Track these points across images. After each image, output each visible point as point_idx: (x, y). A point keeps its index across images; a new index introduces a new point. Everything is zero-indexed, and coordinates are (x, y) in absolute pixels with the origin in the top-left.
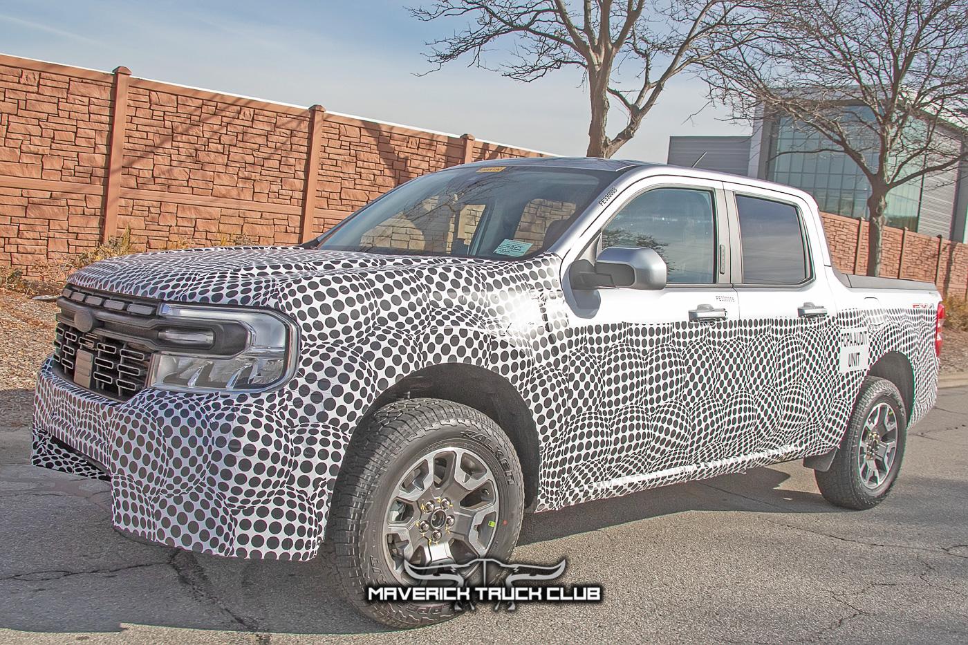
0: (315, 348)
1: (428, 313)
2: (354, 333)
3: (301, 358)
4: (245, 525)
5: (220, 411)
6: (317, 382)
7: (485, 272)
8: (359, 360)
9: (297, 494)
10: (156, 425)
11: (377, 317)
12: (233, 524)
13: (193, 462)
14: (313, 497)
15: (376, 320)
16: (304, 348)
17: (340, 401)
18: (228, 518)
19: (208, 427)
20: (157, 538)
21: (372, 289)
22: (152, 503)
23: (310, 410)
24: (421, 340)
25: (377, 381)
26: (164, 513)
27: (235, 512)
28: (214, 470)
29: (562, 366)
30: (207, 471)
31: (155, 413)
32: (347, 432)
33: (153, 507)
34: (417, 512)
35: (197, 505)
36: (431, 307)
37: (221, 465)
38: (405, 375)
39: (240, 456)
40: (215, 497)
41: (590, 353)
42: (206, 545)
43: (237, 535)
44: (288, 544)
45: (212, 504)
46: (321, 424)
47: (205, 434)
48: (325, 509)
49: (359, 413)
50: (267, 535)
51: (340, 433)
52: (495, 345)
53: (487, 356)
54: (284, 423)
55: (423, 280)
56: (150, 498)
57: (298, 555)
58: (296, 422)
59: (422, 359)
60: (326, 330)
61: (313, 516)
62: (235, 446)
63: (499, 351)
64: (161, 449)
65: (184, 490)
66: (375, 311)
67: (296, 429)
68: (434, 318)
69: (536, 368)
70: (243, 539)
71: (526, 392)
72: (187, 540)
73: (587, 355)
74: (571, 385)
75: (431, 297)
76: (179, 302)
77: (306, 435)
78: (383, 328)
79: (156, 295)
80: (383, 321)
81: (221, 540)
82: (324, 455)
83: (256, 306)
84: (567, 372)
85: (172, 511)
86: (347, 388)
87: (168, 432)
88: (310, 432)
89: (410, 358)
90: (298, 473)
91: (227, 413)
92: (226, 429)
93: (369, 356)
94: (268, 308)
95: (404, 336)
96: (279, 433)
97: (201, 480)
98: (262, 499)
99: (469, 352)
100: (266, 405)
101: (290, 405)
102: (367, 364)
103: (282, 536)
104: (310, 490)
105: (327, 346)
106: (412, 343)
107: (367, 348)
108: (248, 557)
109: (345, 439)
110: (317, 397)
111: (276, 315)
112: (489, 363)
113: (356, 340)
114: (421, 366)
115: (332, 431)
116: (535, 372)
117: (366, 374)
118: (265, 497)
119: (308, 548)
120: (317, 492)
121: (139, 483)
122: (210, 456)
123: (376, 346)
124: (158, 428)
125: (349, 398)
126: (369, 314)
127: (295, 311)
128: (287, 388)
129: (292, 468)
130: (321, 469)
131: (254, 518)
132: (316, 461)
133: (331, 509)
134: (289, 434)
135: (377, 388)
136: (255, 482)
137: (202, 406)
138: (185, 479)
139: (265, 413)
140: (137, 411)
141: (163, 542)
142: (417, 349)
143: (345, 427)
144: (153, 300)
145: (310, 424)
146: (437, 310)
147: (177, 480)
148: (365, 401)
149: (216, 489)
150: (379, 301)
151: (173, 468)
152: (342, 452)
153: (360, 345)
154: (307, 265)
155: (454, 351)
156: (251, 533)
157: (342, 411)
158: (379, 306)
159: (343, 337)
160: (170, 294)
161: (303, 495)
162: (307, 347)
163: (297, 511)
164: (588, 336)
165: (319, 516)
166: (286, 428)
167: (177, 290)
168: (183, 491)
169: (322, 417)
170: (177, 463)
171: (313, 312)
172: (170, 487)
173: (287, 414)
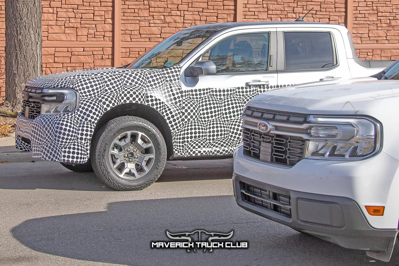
0: (84, 99)
1: (122, 87)
2: (96, 94)
3: (80, 102)
4: (65, 152)
5: (57, 119)
6: (85, 109)
7: (147, 73)
8: (97, 102)
9: (79, 143)
11: (104, 89)
12: (61, 152)
13: (51, 134)
14: (85, 143)
15: (104, 90)
16: (81, 99)
17: (91, 115)
18: (60, 150)
19: (54, 124)
20: (42, 158)
21: (104, 81)
22: (41, 148)
23: (83, 117)
24: (119, 95)
25: (104, 109)
26: (44, 150)
27: (62, 148)
28: (56, 136)
29: (178, 104)
30: (54, 136)
31: (41, 121)
32: (94, 124)
34: (123, 150)
35: (52, 147)
36: (124, 85)
37: (58, 134)
38: (113, 107)
39: (63, 131)
40: (56, 144)
41: (192, 99)
42: (54, 159)
43: (62, 155)
44: (77, 158)
45: (56, 146)
46: (86, 121)
47: (53, 126)
48: (88, 148)
49: (98, 118)
50: (71, 155)
51: (92, 124)
52: (148, 97)
53: (145, 100)
54: (75, 121)
55: (123, 77)
56: (40, 146)
57: (80, 161)
58: (79, 121)
59: (119, 101)
60: (88, 94)
61: (85, 149)
62: (61, 128)
63: (150, 99)
64: (43, 131)
65: (49, 143)
66: (104, 87)
67: (79, 123)
68: (124, 89)
69: (166, 105)
70: (64, 156)
71: (163, 113)
72: (49, 157)
73: (190, 100)
74: (184, 111)
75: (125, 82)
76: (48, 88)
77: (82, 125)
78: (106, 92)
79: (42, 87)
80: (106, 90)
81: (58, 157)
82: (87, 131)
83: (67, 88)
84: (181, 106)
85: (46, 149)
86: (94, 111)
87: (44, 126)
88: (83, 124)
89: (115, 101)
90: (79, 136)
91: (59, 119)
92: (59, 124)
93: (101, 101)
94: (70, 88)
95: (112, 95)
96: (74, 124)
97: (53, 139)
98: (69, 144)
99: (137, 99)
100: (70, 116)
101: (77, 116)
102: (100, 103)
103: (75, 155)
104: (83, 141)
105: (88, 98)
106: (115, 97)
107: (100, 99)
108: (66, 162)
109: (94, 126)
110: (85, 114)
111: (73, 90)
112: (146, 103)
113: (97, 96)
114: (119, 104)
115: (89, 124)
116: (165, 106)
117: (100, 106)
118: (70, 144)
119: (83, 159)
120: (86, 142)
121: (38, 142)
122: (55, 132)
123: (103, 98)
124: (42, 125)
125: (94, 114)
126: (102, 88)
127: (78, 88)
128: (76, 111)
129: (77, 135)
130: (86, 135)
131: (67, 150)
132: (85, 132)
133: (91, 147)
134: (77, 125)
135: (103, 111)
136: (67, 139)
137: (53, 118)
138: (49, 140)
139: (70, 119)
140: (37, 121)
141: (44, 159)
142: (117, 98)
143: (94, 122)
144: (42, 88)
145: (83, 121)
146: (126, 86)
147: (47, 140)
148: (100, 115)
149: (57, 142)
150: (105, 84)
151: (46, 137)
152: (93, 130)
153: (98, 98)
154: (89, 75)
155: (131, 99)
156: (67, 154)
157: (92, 117)
158: (105, 86)
159: (93, 96)
160: (46, 85)
161: (81, 143)
162: (82, 99)
163: (80, 148)
164: (191, 93)
165: (87, 150)
166: (76, 123)
167: (48, 85)
169: (86, 119)
170: (47, 135)
171: (83, 89)
172: (45, 142)
173: (76, 119)
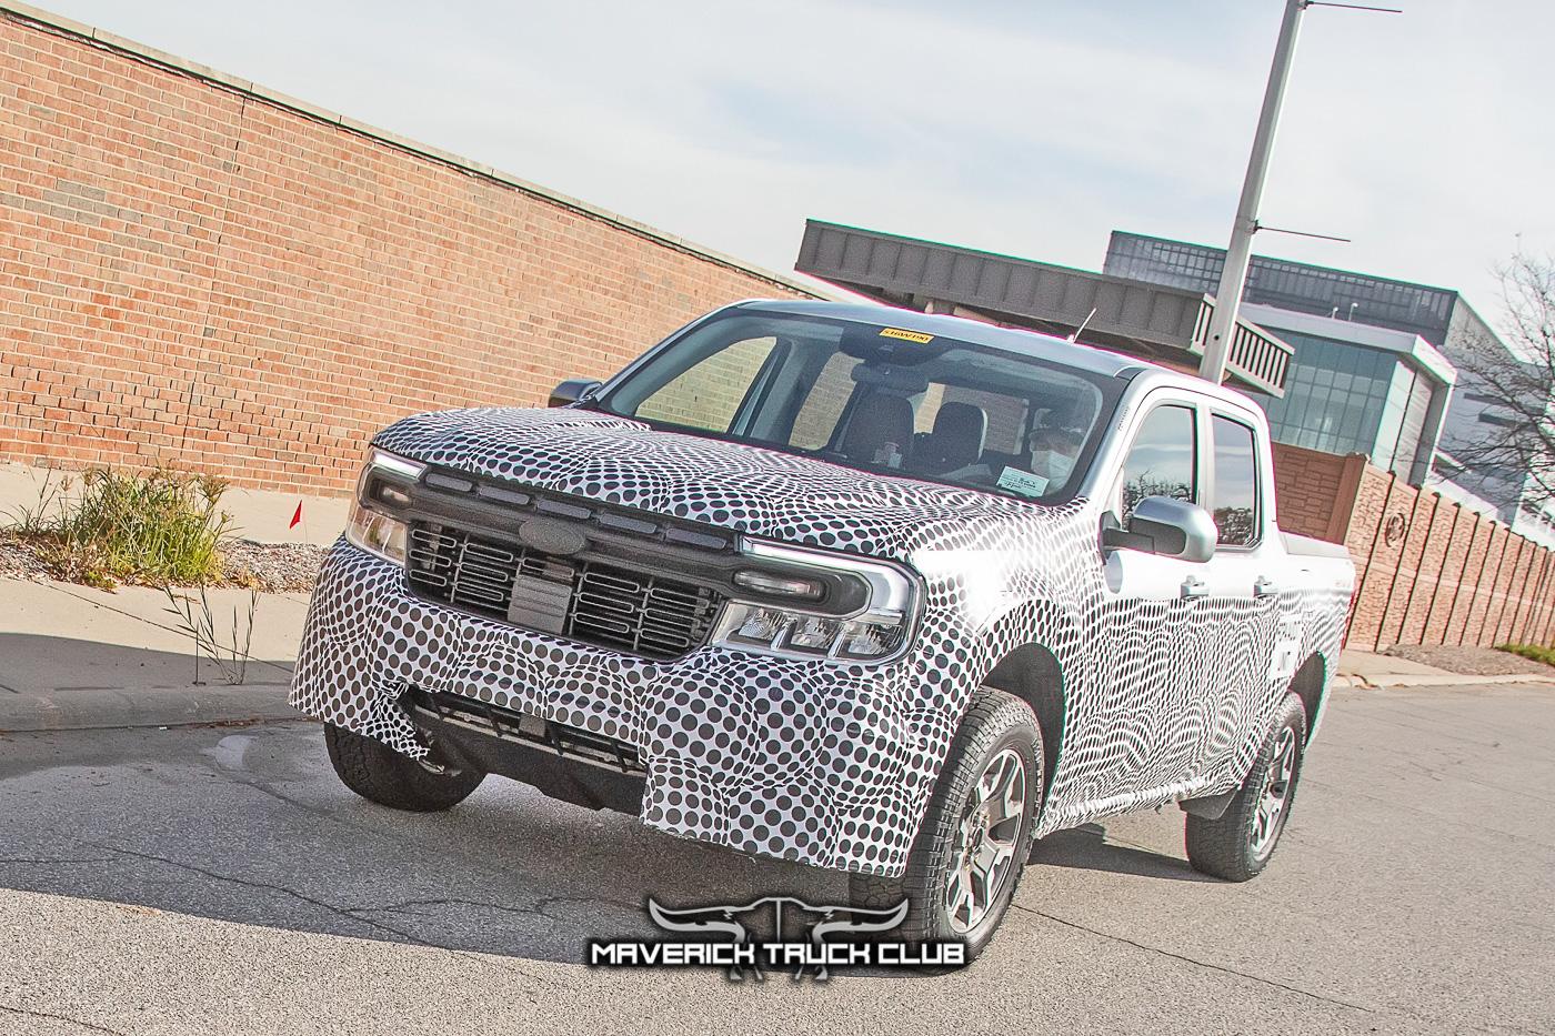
3: (923, 625)
4: (850, 828)
5: (836, 686)
6: (934, 658)
9: (903, 794)
10: (744, 696)
12: (837, 826)
13: (797, 746)
14: (916, 799)
16: (926, 614)
17: (955, 683)
18: (833, 818)
19: (823, 704)
20: (729, 841)
22: (728, 796)
23: (926, 691)
25: (985, 661)
26: (746, 810)
27: (842, 813)
28: (825, 758)
30: (816, 759)
31: (741, 681)
32: (954, 722)
33: (727, 801)
35: (797, 802)
38: (1003, 656)
39: (857, 743)
40: (822, 792)
42: (803, 852)
43: (839, 841)
44: (884, 855)
45: (817, 801)
46: (937, 710)
47: (818, 712)
48: (920, 816)
49: (966, 699)
50: (867, 842)
51: (949, 722)
54: (901, 705)
56: (723, 790)
57: (891, 869)
58: (912, 705)
60: (946, 593)
61: (910, 821)
62: (853, 730)
63: (1064, 630)
64: (749, 728)
65: (781, 782)
67: (912, 714)
70: (845, 846)
71: (1069, 684)
72: (776, 844)
77: (921, 723)
79: (732, 525)
81: (821, 846)
82: (933, 748)
83: (882, 556)
85: (758, 807)
86: (962, 667)
87: (763, 706)
88: (925, 718)
89: (1010, 635)
90: (908, 768)
91: (847, 688)
92: (845, 709)
94: (897, 560)
96: (896, 718)
97: (807, 770)
98: (871, 798)
100: (886, 682)
101: (907, 683)
103: (881, 845)
104: (915, 790)
105: (944, 612)
108: (847, 869)
109: (951, 729)
110: (934, 676)
111: (904, 571)
115: (944, 720)
117: (978, 652)
118: (874, 796)
119: (899, 861)
120: (920, 793)
121: (706, 769)
122: (822, 741)
124: (745, 700)
125: (962, 680)
128: (905, 661)
129: (903, 763)
130: (928, 764)
131: (859, 821)
132: (925, 754)
133: (925, 814)
134: (905, 720)
135: (983, 669)
136: (867, 776)
137: (810, 677)
138: (782, 768)
139: (885, 692)
140: (707, 676)
141: (740, 846)
143: (954, 715)
144: (724, 530)
145: (926, 709)
147: (771, 768)
148: (973, 685)
149: (825, 782)
151: (767, 754)
152: (947, 745)
156: (854, 839)
157: (955, 695)
160: (755, 526)
161: (908, 796)
162: (929, 613)
163: (899, 815)
165: (916, 822)
166: (902, 712)
168: (777, 782)
169: (938, 701)
170: (773, 747)
172: (758, 777)
173: (904, 694)
